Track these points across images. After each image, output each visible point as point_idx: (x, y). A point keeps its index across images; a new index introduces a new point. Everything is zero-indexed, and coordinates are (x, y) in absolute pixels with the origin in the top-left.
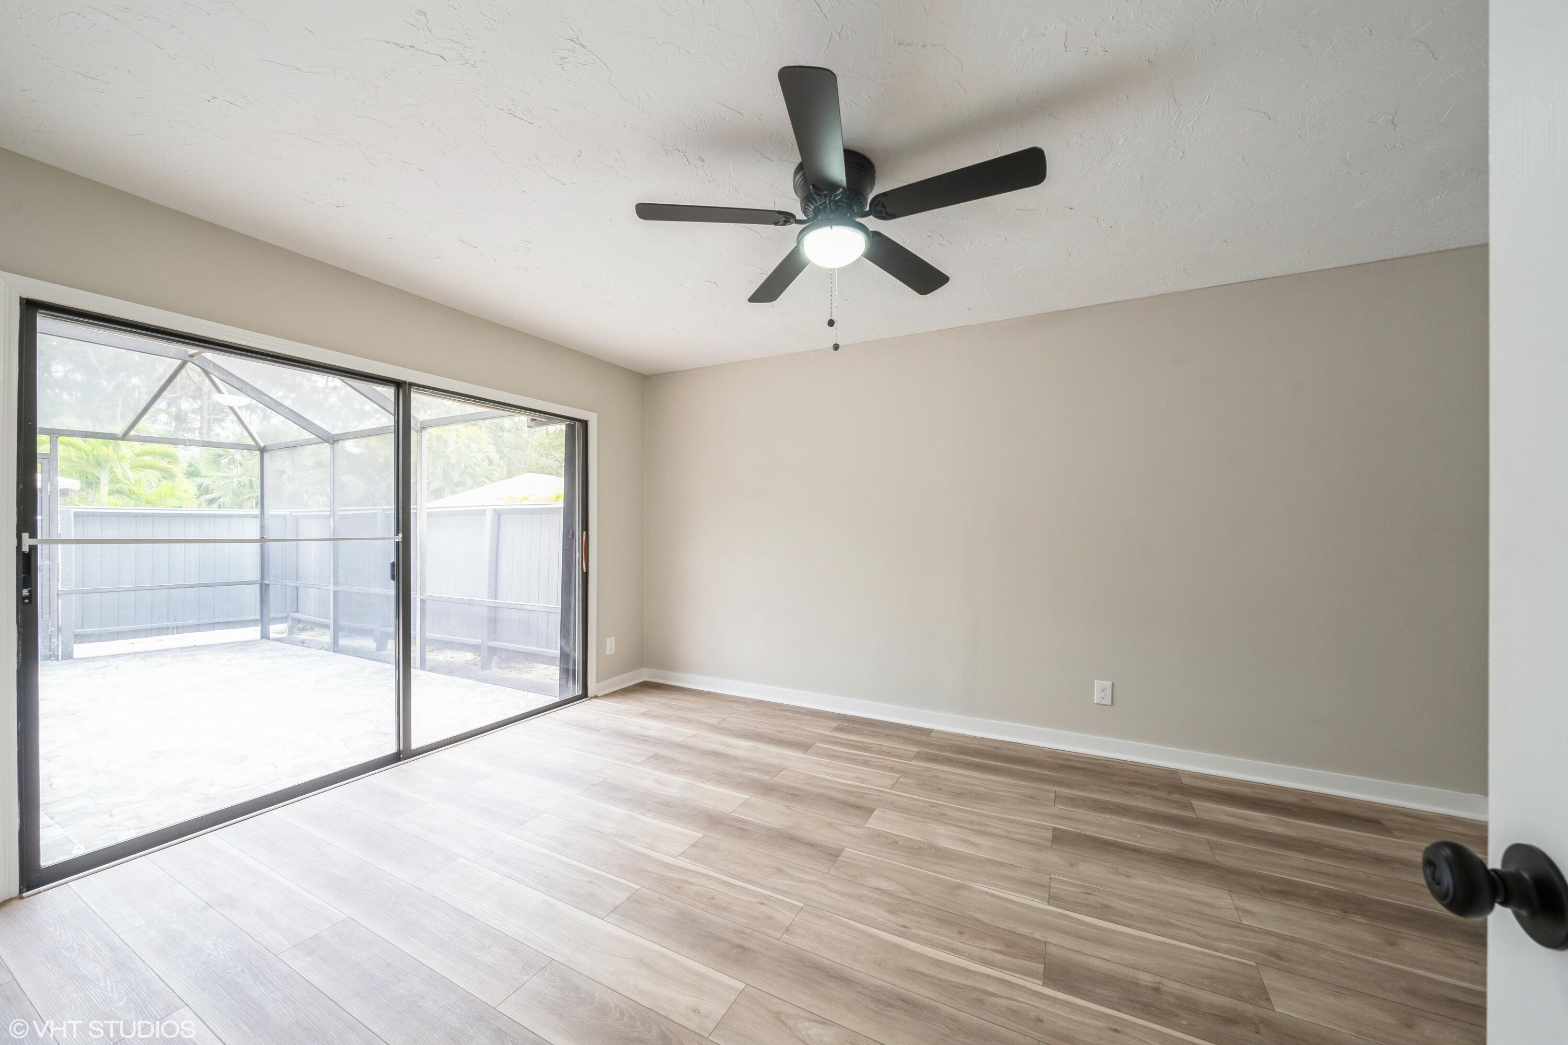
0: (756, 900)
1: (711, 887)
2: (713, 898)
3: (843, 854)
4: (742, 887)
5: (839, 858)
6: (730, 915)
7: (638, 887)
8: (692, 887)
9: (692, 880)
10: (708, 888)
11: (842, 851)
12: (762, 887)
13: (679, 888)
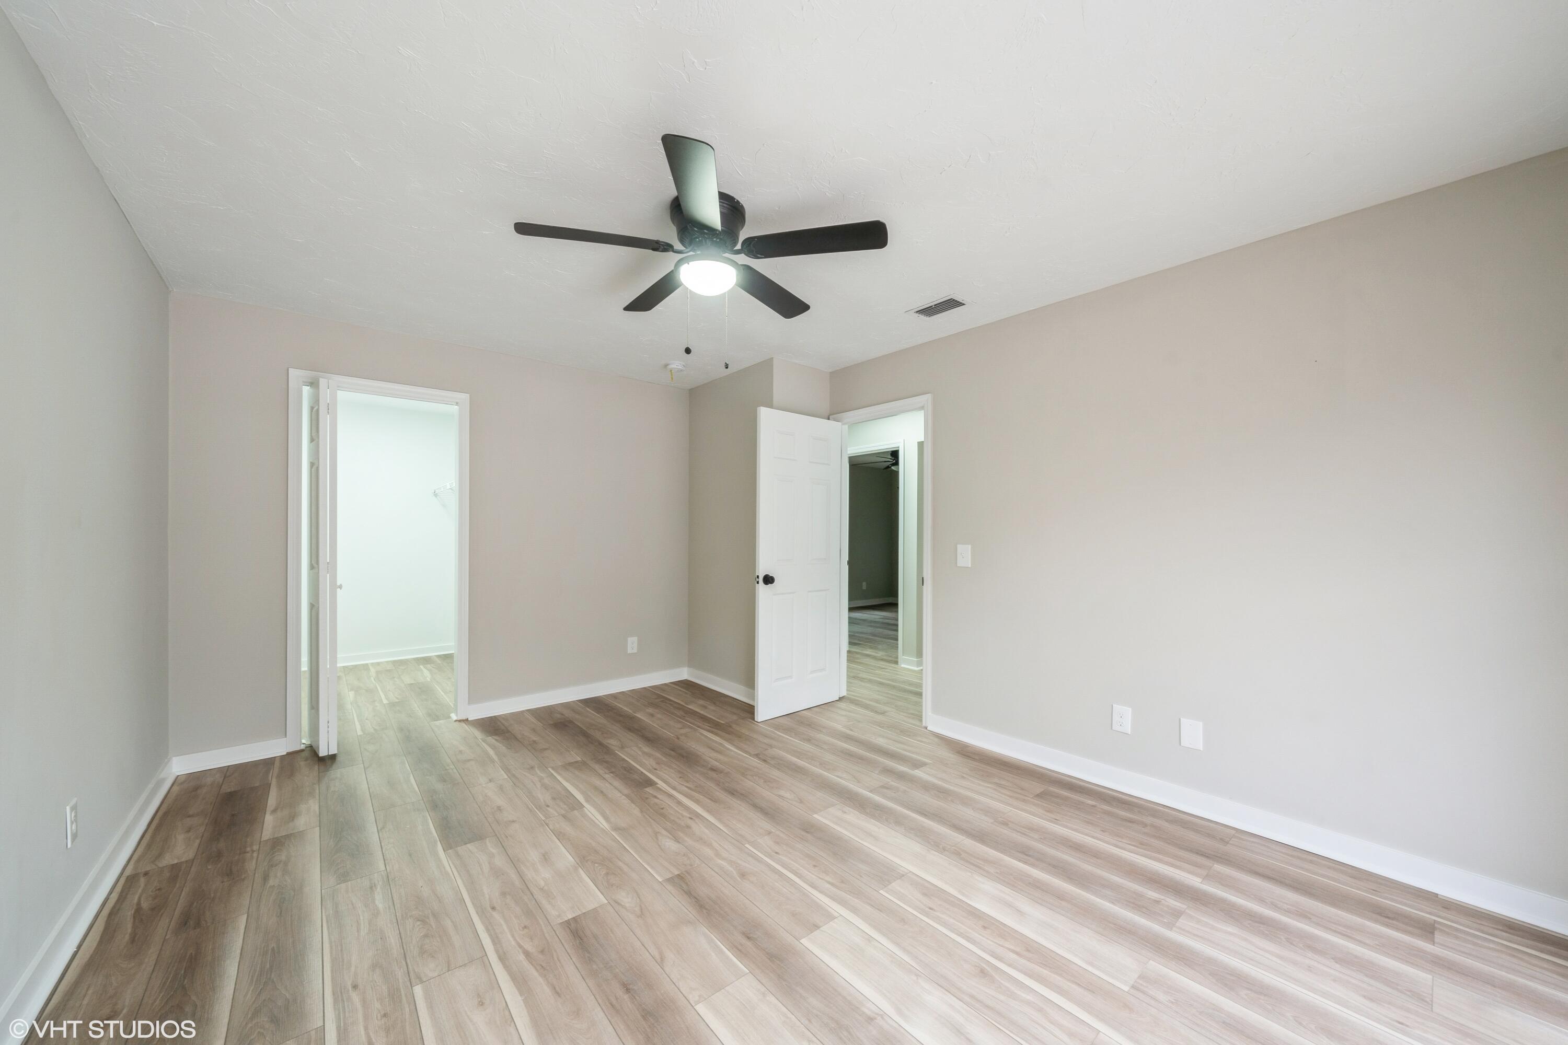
0: (780, 856)
1: (813, 876)
2: (815, 866)
3: (669, 876)
4: (786, 869)
5: (677, 873)
6: (806, 851)
7: (881, 892)
8: (830, 880)
9: (828, 886)
10: (816, 876)
11: (670, 880)
12: (769, 866)
13: (842, 882)
